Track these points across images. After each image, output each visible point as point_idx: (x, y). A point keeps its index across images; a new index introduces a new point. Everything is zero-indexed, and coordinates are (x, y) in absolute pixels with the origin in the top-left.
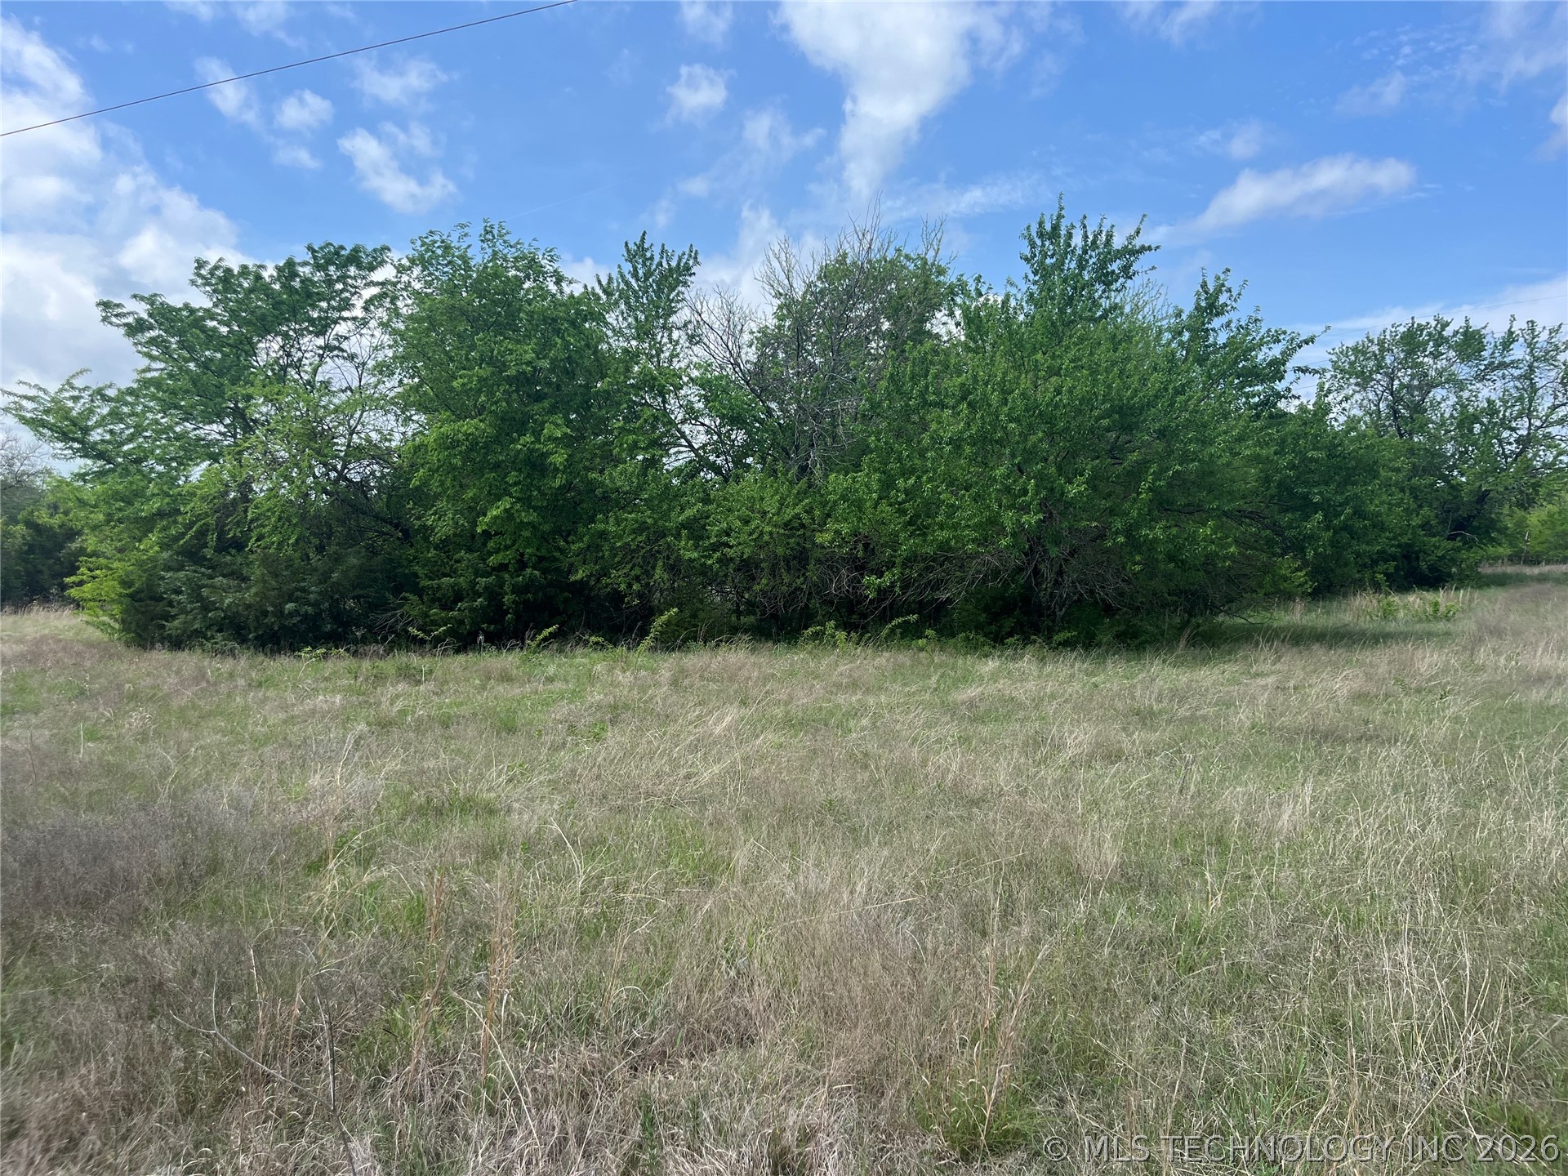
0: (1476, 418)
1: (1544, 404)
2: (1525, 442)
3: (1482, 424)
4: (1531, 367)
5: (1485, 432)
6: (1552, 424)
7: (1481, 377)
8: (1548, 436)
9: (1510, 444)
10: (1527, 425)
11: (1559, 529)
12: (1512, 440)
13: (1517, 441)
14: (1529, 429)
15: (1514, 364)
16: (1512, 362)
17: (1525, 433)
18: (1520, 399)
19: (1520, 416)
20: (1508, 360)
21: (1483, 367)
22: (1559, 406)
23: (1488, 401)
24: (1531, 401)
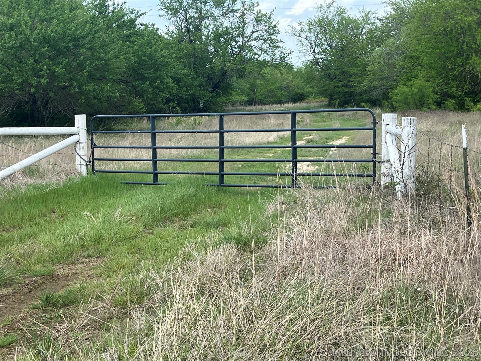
0: (221, 36)
2: (241, 48)
3: (224, 38)
4: (243, 13)
5: (226, 41)
6: (252, 40)
7: (224, 15)
8: (250, 46)
9: (236, 48)
10: (241, 40)
12: (236, 46)
13: (239, 47)
14: (243, 42)
15: (237, 11)
16: (236, 10)
17: (241, 44)
18: (239, 28)
19: (239, 35)
20: (235, 8)
21: (225, 11)
22: (255, 32)
23: (227, 27)
24: (243, 28)
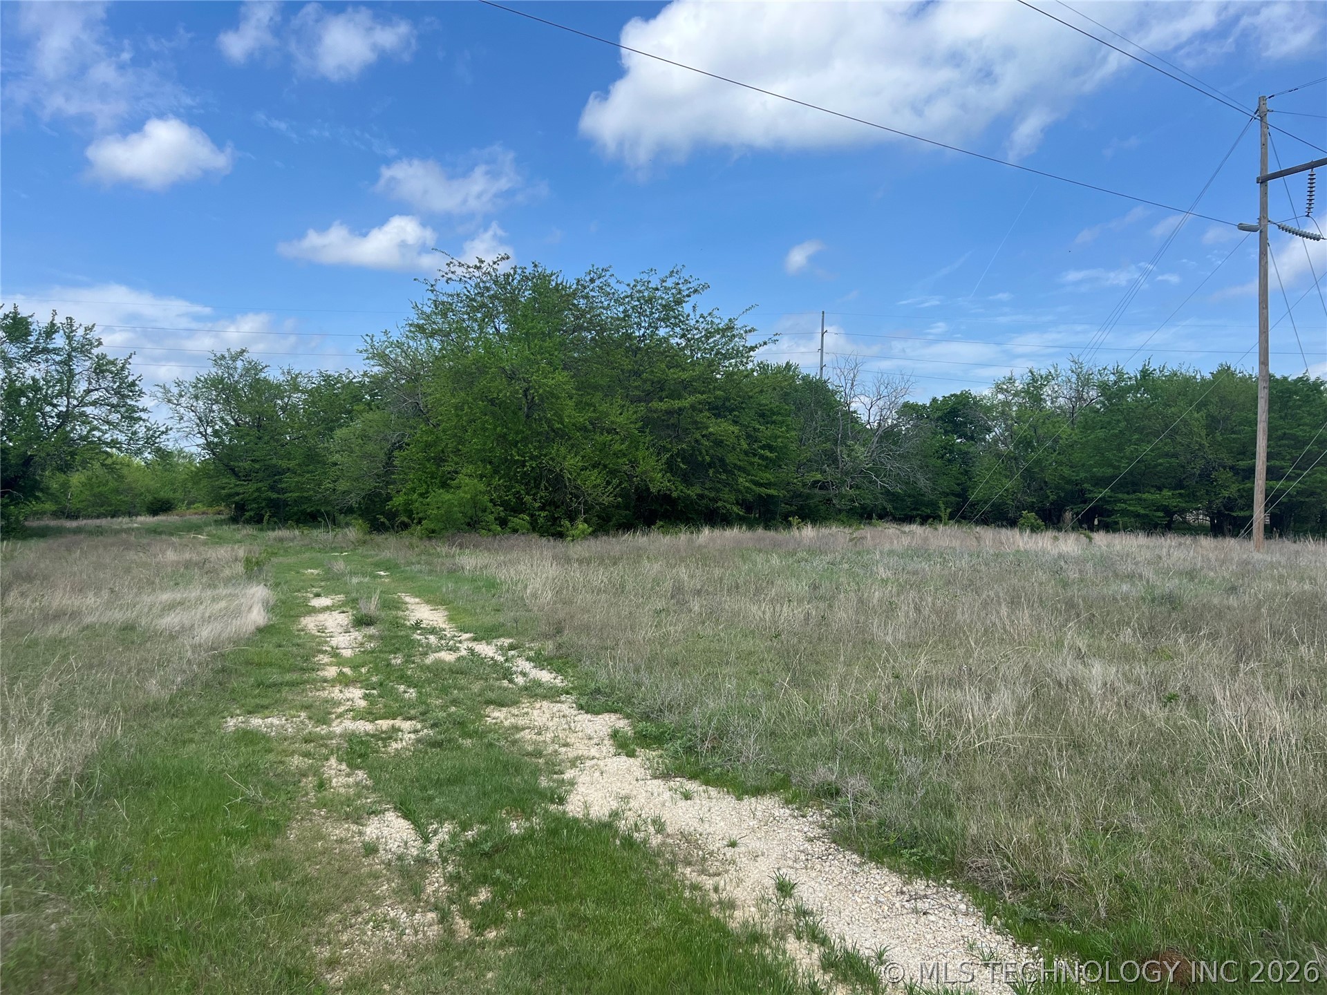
0: (22, 392)
1: (81, 387)
2: (65, 417)
3: (28, 397)
4: (69, 355)
5: (30, 405)
6: (85, 405)
7: (27, 358)
8: (83, 414)
9: (52, 417)
10: (66, 403)
11: (96, 490)
12: (54, 414)
13: (58, 416)
14: (67, 406)
15: (56, 351)
16: (54, 349)
17: (64, 409)
18: (60, 381)
19: (60, 394)
20: (51, 346)
21: (29, 350)
22: (92, 391)
23: (33, 379)
24: (69, 383)
